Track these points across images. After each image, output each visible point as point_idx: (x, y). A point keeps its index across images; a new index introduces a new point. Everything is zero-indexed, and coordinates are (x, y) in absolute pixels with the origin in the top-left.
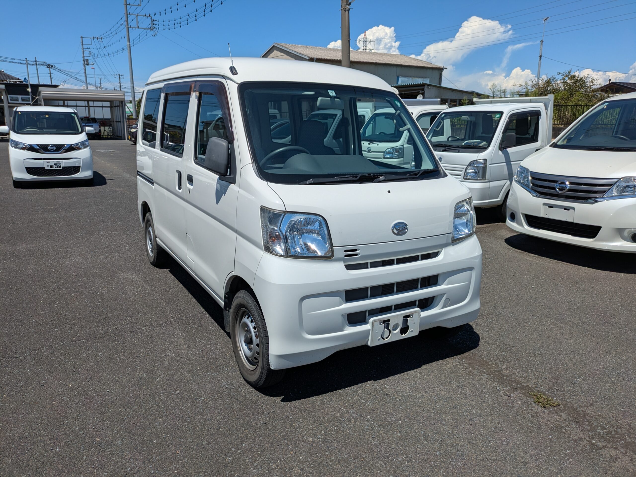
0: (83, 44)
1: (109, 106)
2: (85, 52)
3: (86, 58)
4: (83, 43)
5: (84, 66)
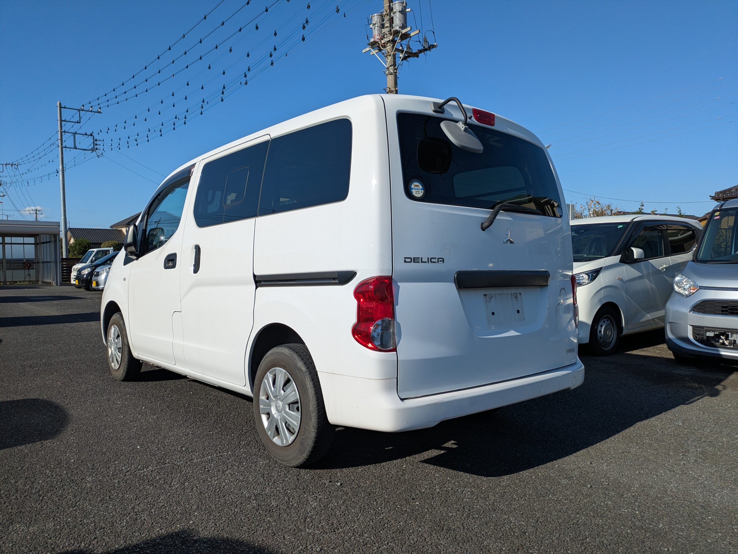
1: (34, 242)
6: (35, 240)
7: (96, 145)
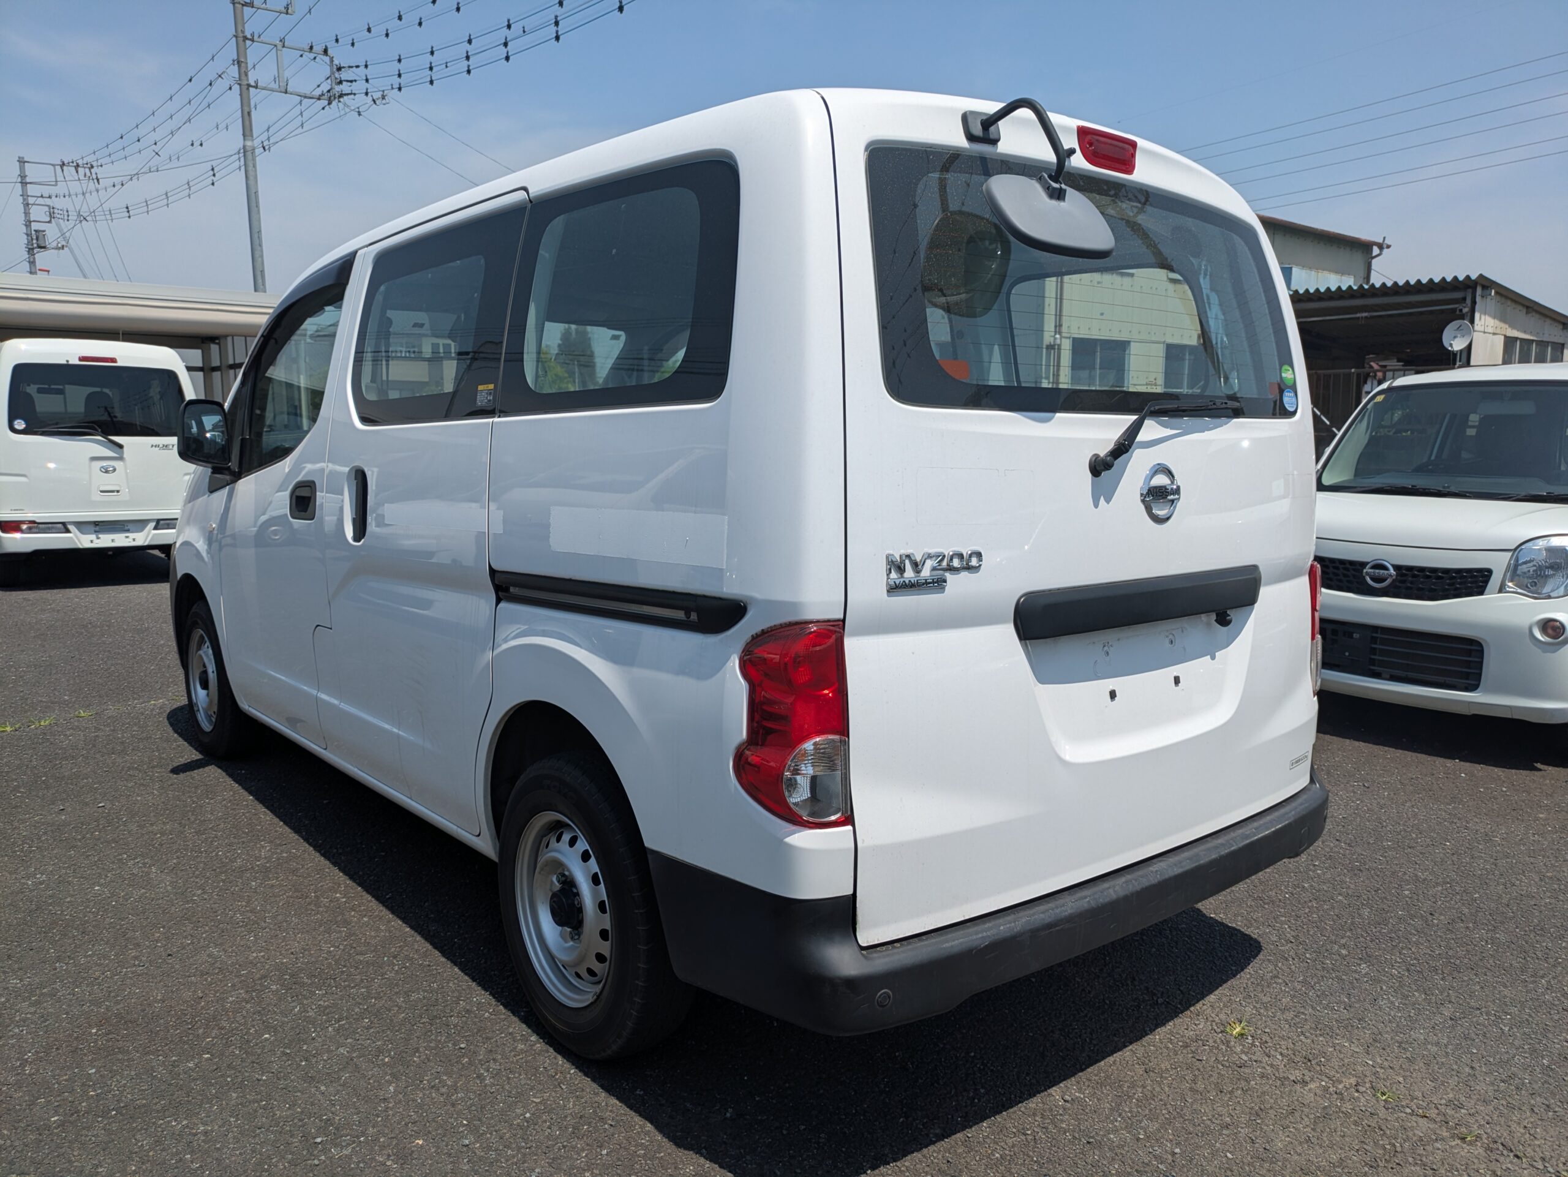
0: (24, 184)
2: (33, 210)
3: (34, 226)
4: (28, 180)
5: (30, 251)
6: (206, 357)
7: (341, 82)
